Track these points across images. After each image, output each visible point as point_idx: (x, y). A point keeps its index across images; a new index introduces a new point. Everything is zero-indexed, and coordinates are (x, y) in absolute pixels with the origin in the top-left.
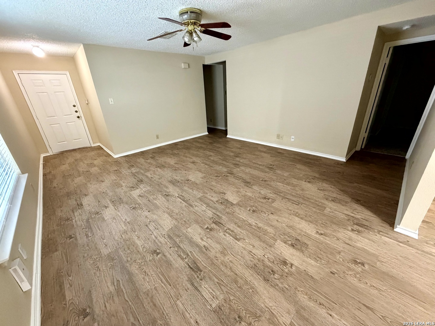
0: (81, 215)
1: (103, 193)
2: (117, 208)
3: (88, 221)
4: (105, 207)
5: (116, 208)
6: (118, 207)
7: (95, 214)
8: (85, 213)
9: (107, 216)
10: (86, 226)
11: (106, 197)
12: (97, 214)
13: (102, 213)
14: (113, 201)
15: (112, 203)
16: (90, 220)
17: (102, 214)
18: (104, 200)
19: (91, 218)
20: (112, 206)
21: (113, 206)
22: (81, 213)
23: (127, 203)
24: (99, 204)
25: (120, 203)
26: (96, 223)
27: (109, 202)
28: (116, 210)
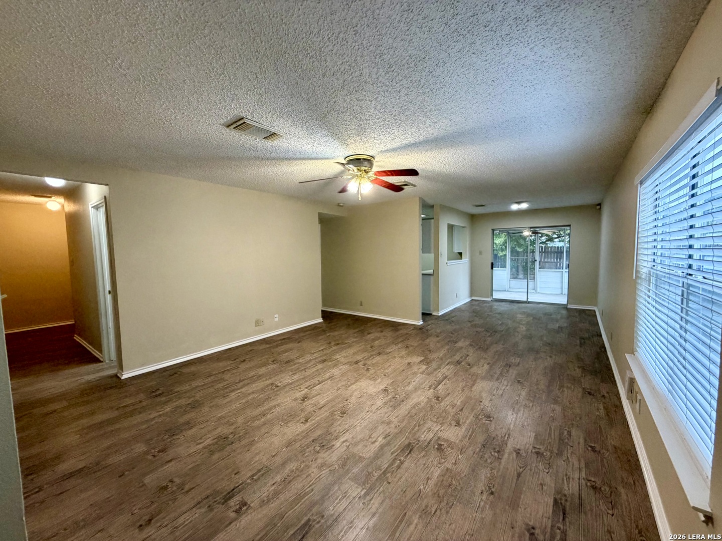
0: (566, 475)
1: (492, 493)
2: (505, 436)
3: (560, 454)
4: (519, 453)
5: (507, 436)
6: (503, 435)
7: (543, 454)
8: (557, 471)
9: (529, 437)
10: (565, 447)
11: (500, 474)
12: (539, 453)
13: (531, 447)
14: (498, 452)
15: (504, 450)
16: (557, 452)
17: (532, 445)
18: (508, 469)
19: (552, 453)
20: (509, 445)
21: (506, 445)
22: (565, 478)
23: (487, 430)
24: (521, 470)
25: (494, 438)
26: (550, 440)
27: (506, 456)
28: (509, 435)
